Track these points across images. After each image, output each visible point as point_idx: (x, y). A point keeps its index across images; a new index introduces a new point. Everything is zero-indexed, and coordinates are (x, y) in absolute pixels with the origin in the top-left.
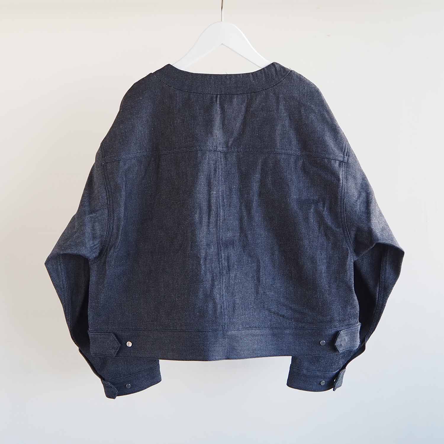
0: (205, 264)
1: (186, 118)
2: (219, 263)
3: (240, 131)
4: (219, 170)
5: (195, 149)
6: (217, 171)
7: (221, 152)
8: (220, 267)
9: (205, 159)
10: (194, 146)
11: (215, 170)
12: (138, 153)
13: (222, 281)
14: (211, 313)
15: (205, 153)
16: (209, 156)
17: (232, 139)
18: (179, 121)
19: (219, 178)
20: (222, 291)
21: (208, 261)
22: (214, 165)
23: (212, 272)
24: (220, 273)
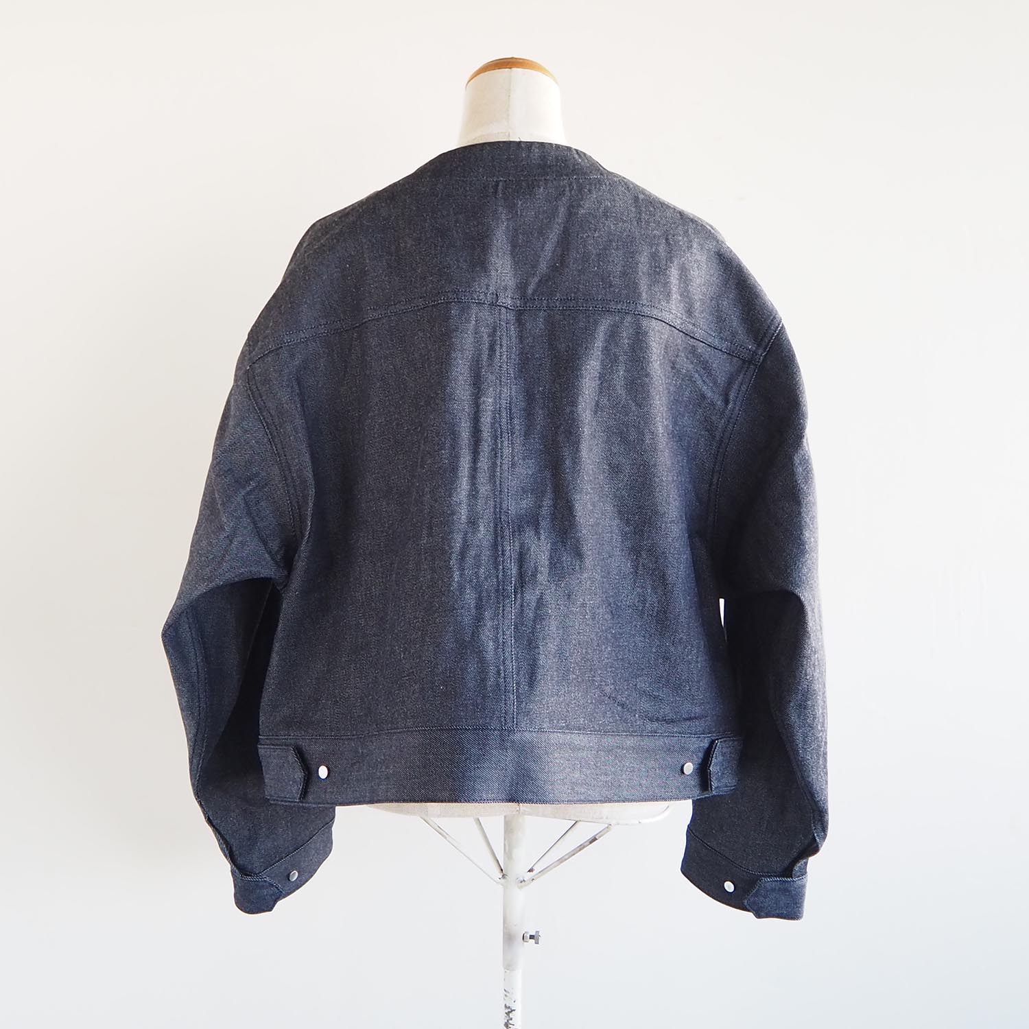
0: (462, 569)
1: (425, 233)
2: (496, 568)
3: (554, 260)
4: (501, 348)
5: (444, 299)
6: (495, 351)
7: (506, 308)
8: (498, 576)
9: (468, 321)
10: (442, 292)
11: (492, 349)
12: (320, 325)
13: (503, 610)
14: (471, 685)
15: (469, 307)
16: (477, 313)
17: (536, 279)
18: (410, 242)
19: (500, 367)
20: (503, 635)
21: (469, 561)
22: (489, 336)
23: (478, 588)
24: (497, 591)
